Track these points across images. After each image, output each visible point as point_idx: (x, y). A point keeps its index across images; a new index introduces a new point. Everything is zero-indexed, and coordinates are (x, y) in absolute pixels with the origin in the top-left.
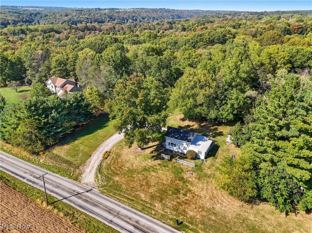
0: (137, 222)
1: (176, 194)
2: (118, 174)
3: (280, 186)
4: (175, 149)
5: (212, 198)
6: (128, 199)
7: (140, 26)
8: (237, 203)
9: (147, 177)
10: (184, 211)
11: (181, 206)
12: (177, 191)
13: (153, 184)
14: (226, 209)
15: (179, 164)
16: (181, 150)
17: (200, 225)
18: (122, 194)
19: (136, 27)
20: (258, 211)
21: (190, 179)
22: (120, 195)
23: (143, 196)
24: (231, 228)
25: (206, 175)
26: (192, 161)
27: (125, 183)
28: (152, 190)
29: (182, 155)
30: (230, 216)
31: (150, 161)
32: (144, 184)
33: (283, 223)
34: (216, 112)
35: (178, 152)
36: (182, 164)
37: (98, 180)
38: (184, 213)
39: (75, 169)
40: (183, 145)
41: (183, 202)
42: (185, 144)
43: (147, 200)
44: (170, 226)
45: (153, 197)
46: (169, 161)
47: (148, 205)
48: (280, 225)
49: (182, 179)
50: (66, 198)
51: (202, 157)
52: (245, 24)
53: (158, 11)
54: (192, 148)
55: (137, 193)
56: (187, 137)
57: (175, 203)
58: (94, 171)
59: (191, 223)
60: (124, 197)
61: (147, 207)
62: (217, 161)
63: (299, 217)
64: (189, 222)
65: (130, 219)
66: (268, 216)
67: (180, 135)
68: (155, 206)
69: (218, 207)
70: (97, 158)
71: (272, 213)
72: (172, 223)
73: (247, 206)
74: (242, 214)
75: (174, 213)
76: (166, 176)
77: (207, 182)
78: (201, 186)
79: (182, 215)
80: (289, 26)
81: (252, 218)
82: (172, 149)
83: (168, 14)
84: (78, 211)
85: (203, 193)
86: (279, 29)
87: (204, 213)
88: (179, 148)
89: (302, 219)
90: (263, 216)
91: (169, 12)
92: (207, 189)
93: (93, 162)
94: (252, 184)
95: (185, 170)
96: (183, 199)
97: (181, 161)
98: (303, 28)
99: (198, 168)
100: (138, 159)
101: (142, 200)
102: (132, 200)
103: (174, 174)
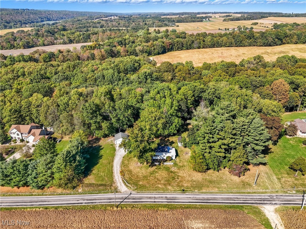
0: (166, 197)
1: (174, 179)
2: (139, 181)
3: (215, 161)
4: (158, 158)
5: (190, 175)
6: (154, 190)
7: (21, 39)
8: (200, 174)
9: (155, 177)
10: (182, 185)
11: (180, 183)
12: (174, 178)
13: (160, 179)
14: (197, 178)
15: (165, 165)
16: (162, 157)
17: (191, 188)
18: (149, 189)
19: (16, 41)
20: (208, 174)
21: (175, 171)
22: (148, 190)
23: (160, 186)
24: (203, 184)
25: (180, 167)
26: (170, 162)
27: (147, 183)
28: (162, 182)
29: (164, 160)
30: (200, 180)
31: (149, 168)
32: (157, 180)
33: (218, 175)
34: (168, 130)
35: (160, 159)
36: (167, 165)
37: (131, 188)
38: (182, 186)
39: (111, 187)
40: (163, 154)
41: (179, 182)
42: (164, 154)
43: (163, 187)
44: (180, 193)
45: (165, 185)
46: (159, 165)
47: (165, 189)
48: (218, 176)
49: (172, 172)
50: (122, 202)
51: (174, 158)
52: (129, 39)
53: (22, 13)
54: (168, 155)
55: (156, 186)
56: (164, 150)
57: (176, 184)
58: (123, 184)
59: (188, 189)
60: (151, 190)
61: (165, 190)
62: (181, 158)
63: (222, 171)
64: (187, 189)
65: (162, 197)
66: (213, 175)
67: (160, 150)
68: (168, 188)
69: (194, 178)
70: (118, 177)
71: (214, 173)
72: (180, 192)
73: (204, 174)
74: (204, 177)
75: (178, 187)
76: (164, 173)
77: (183, 170)
78: (182, 172)
79: (182, 187)
80: (163, 43)
81: (208, 177)
82: (156, 158)
83: (36, 17)
84: (135, 204)
85: (185, 175)
86: (158, 46)
87: (190, 183)
88: (161, 157)
89: (223, 172)
90: (211, 175)
91: (35, 14)
92: (185, 172)
93: (117, 180)
94: (205, 164)
95: (170, 167)
96: (179, 181)
97: (165, 163)
98: (172, 44)
99: (175, 164)
100: (142, 169)
101: (161, 188)
102: (156, 190)
103: (167, 171)
